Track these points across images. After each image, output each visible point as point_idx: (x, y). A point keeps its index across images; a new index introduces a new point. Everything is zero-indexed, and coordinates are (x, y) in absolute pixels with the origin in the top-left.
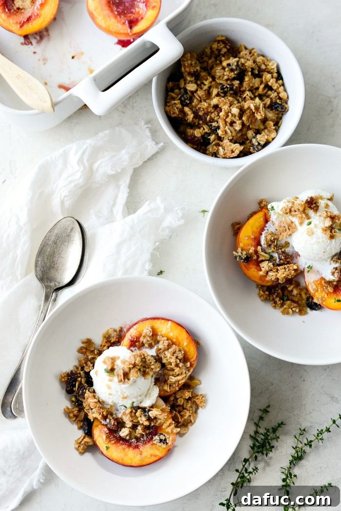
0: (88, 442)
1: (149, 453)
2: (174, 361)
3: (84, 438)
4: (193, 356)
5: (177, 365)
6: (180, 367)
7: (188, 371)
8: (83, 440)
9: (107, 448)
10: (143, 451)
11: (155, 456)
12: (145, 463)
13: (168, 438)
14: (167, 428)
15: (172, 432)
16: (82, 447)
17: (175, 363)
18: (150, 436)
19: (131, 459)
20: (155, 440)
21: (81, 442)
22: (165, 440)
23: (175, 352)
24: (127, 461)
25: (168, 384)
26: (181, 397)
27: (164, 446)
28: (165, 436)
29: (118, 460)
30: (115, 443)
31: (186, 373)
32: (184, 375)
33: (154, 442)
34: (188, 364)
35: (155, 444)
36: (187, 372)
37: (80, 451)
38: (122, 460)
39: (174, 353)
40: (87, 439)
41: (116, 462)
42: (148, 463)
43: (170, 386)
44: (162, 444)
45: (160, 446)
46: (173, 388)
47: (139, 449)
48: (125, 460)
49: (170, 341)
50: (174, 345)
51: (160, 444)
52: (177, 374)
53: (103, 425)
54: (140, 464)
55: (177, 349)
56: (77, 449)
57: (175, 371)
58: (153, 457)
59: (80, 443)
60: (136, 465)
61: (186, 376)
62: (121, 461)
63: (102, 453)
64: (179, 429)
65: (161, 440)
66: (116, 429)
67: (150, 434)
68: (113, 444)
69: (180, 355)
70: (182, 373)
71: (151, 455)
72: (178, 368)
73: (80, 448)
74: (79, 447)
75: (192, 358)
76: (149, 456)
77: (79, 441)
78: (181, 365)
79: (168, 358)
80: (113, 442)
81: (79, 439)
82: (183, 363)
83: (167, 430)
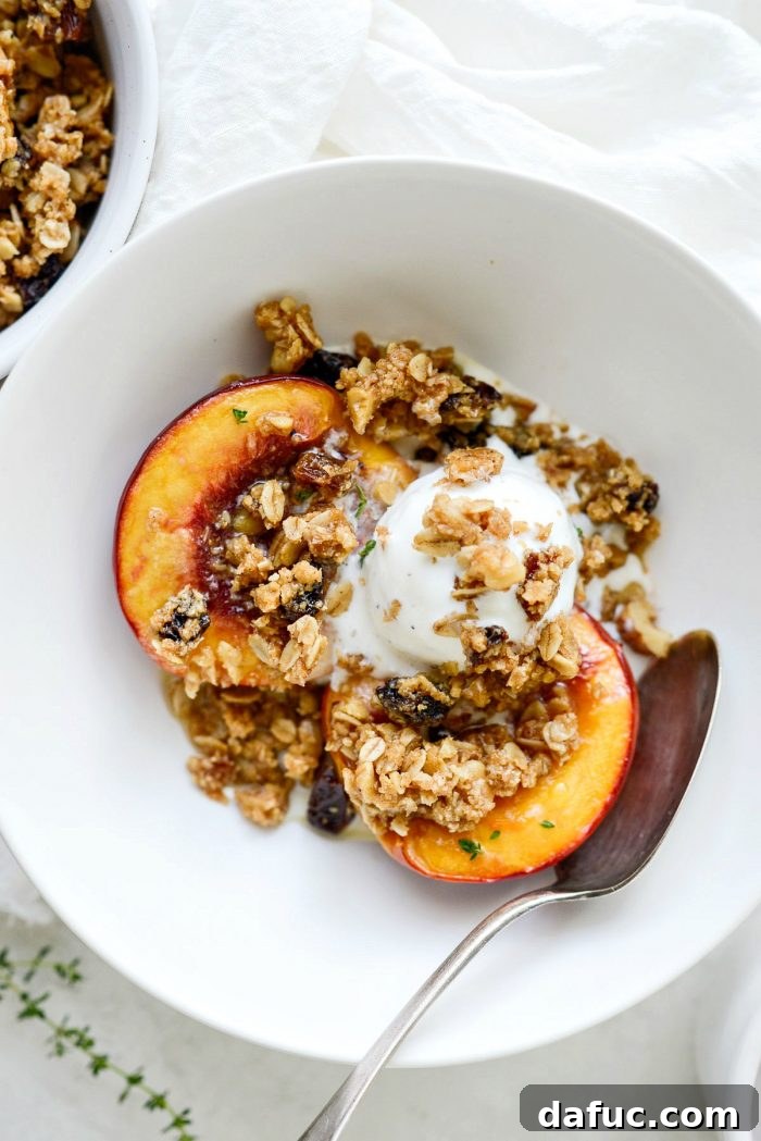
0: (285, 350)
1: (156, 557)
2: (435, 789)
3: (306, 343)
4: (423, 858)
5: (413, 790)
6: (401, 797)
7: (377, 819)
8: (301, 335)
9: (239, 415)
10: (173, 536)
11: (137, 573)
12: (127, 523)
13: (179, 649)
14: (216, 655)
15: (195, 668)
16: (277, 323)
17: (423, 786)
18: (214, 585)
19: (164, 481)
20: (192, 596)
21: (296, 327)
22: (176, 636)
23: (467, 802)
24: (160, 466)
25: (363, 721)
26: (298, 740)
27: (158, 619)
28: (192, 639)
29: (182, 435)
30: (246, 449)
31: (372, 806)
32: (367, 798)
33: (187, 587)
34: (402, 831)
35: (180, 588)
36: (374, 812)
37: (266, 313)
38: (173, 451)
39: (464, 796)
40: (296, 350)
41: (174, 423)
42: (123, 535)
43: (352, 728)
44: (167, 618)
45: (161, 606)
46: (341, 736)
47: (187, 526)
48: (171, 459)
49: (509, 794)
50: (490, 805)
51: (170, 606)
52: (383, 778)
53: (326, 434)
54: (132, 506)
55: (474, 813)
56: (274, 304)
57: (395, 775)
58: (137, 562)
59: (293, 321)
60: (136, 491)
61: (361, 802)
62: (173, 441)
63: (227, 388)
64: (192, 693)
65: (182, 618)
66: (296, 472)
67: (224, 587)
68: (246, 441)
69: (448, 816)
70: (377, 793)
71: (145, 560)
72: (402, 792)
73: (276, 315)
74: (282, 313)
75: (417, 848)
76: (146, 549)
77: (299, 319)
78: (410, 805)
79: (454, 767)
80: (252, 445)
81: (309, 321)
82: (414, 814)
83: (207, 651)
